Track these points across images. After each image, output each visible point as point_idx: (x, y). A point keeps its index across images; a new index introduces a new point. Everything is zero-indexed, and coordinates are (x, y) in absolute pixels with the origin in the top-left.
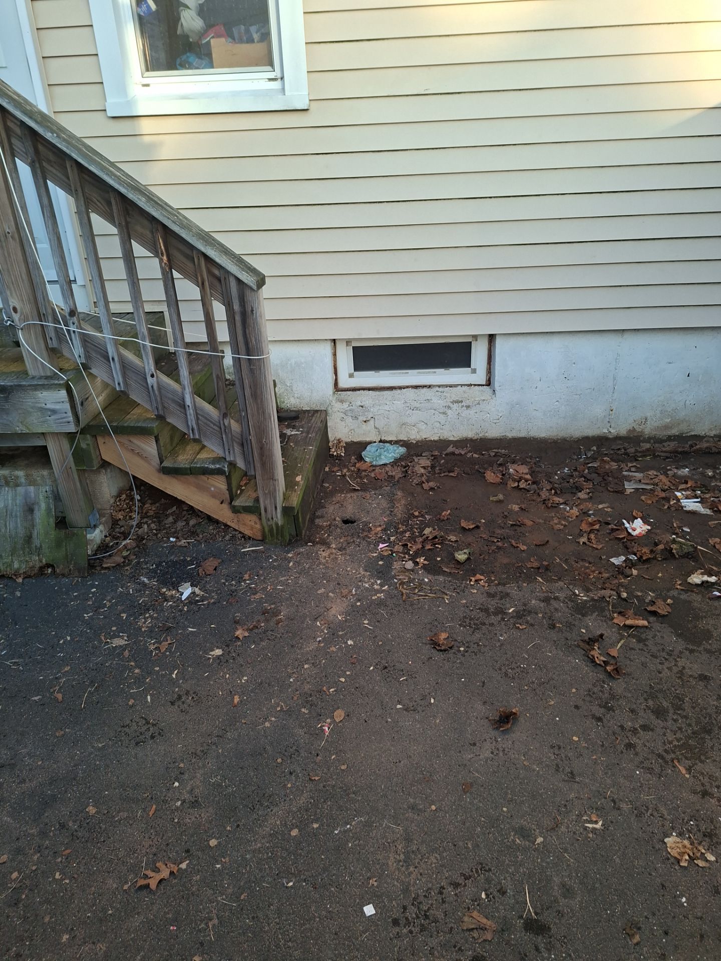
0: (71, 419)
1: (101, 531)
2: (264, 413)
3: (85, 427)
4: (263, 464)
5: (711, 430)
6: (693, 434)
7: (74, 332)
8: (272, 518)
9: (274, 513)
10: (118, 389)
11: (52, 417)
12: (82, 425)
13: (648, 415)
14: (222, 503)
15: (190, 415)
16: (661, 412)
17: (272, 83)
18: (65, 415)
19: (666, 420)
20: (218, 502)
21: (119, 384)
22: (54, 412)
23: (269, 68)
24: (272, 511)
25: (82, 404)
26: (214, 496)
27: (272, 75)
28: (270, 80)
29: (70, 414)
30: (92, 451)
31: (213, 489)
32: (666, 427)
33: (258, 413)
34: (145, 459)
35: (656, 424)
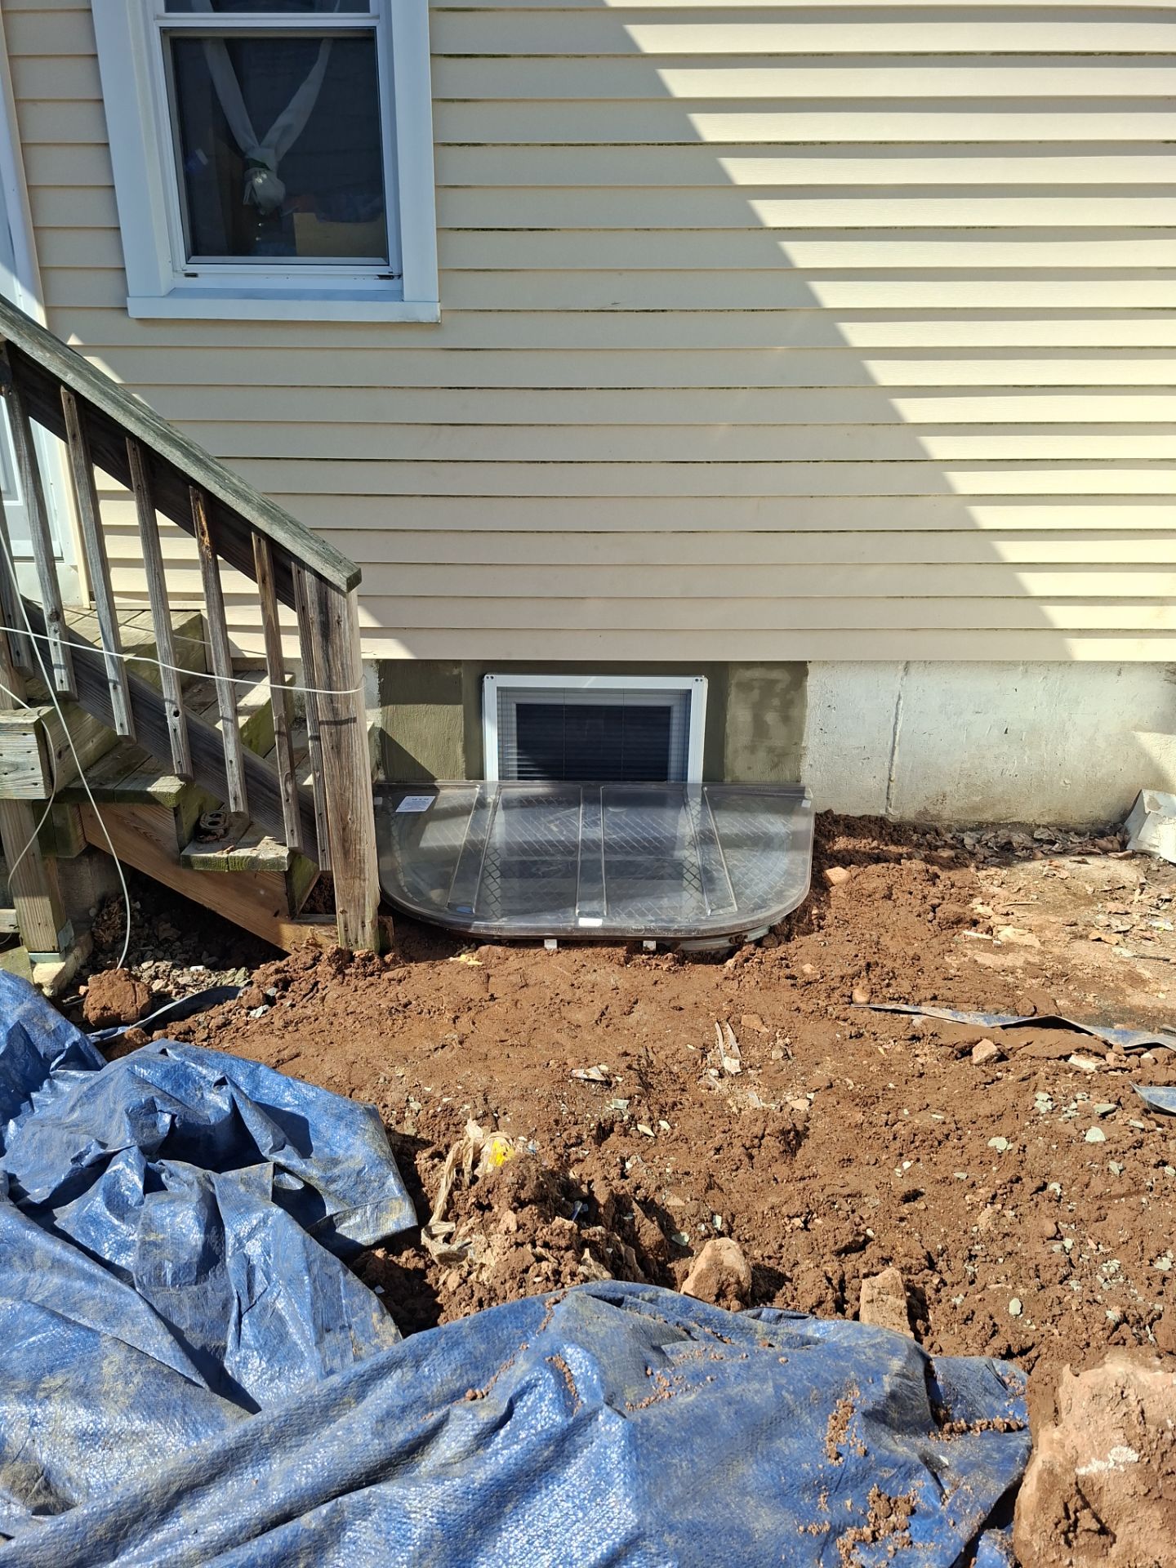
0: (40, 779)
1: (76, 958)
2: (350, 774)
3: (61, 791)
4: (346, 853)
5: (1042, 814)
6: (1015, 820)
7: (55, 644)
8: (357, 942)
9: (360, 932)
10: (119, 733)
11: (10, 776)
12: (57, 787)
13: (948, 789)
14: (276, 915)
15: (233, 775)
16: (967, 786)
17: (384, 281)
18: (31, 773)
19: (974, 798)
20: (270, 914)
21: (122, 725)
22: (16, 767)
23: (380, 260)
24: (357, 929)
25: (60, 755)
26: (262, 903)
27: (384, 271)
28: (382, 277)
29: (39, 771)
30: (71, 830)
31: (262, 892)
32: (975, 809)
33: (341, 776)
34: (155, 843)
35: (959, 804)
